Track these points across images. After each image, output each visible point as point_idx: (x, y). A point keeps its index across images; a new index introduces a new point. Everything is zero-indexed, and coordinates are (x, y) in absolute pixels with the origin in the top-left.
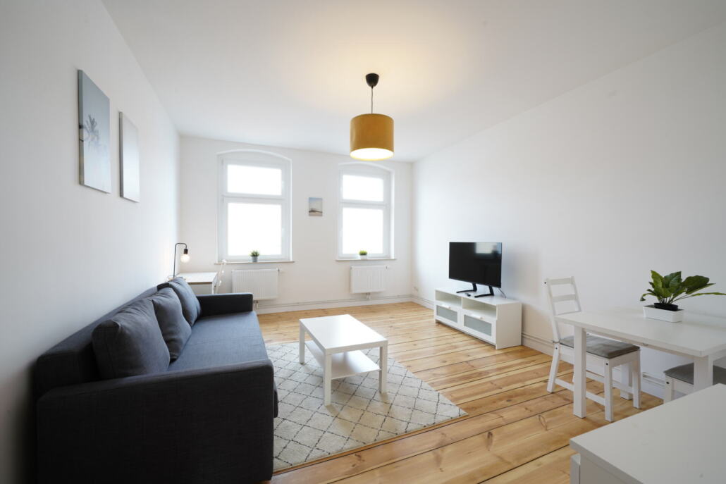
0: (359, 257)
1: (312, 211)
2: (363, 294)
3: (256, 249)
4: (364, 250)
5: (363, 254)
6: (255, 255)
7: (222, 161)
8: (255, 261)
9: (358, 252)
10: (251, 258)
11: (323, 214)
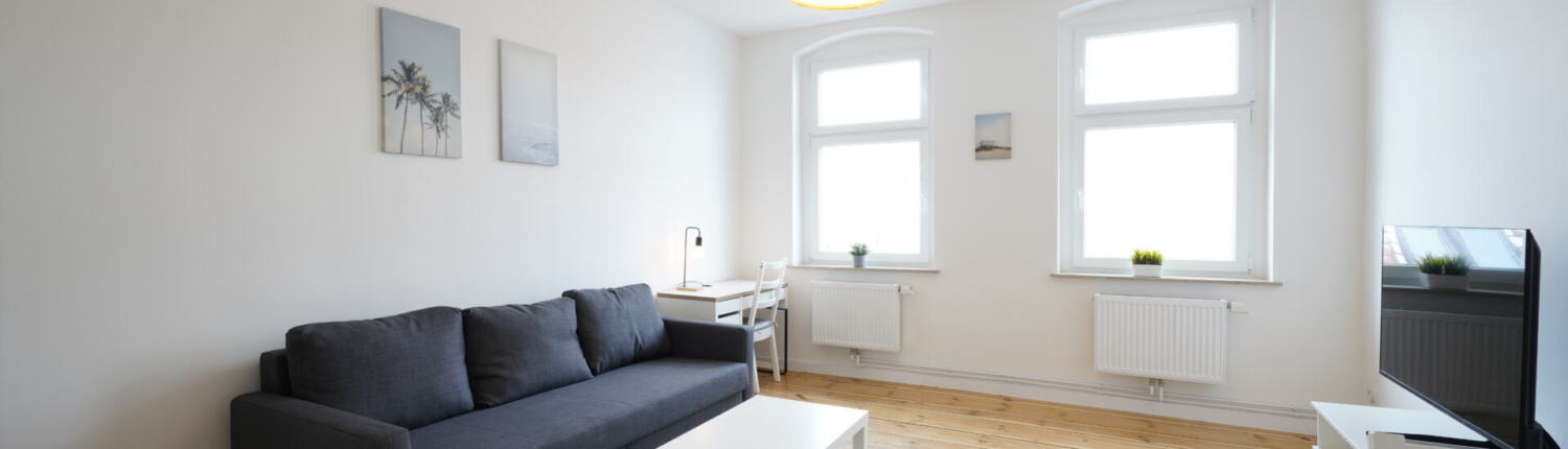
0: (1132, 271)
1: (983, 148)
2: (1141, 379)
3: (860, 242)
4: (1147, 249)
5: (1143, 260)
6: (859, 253)
7: (810, 68)
8: (859, 264)
9: (1130, 255)
10: (852, 258)
11: (1013, 152)
